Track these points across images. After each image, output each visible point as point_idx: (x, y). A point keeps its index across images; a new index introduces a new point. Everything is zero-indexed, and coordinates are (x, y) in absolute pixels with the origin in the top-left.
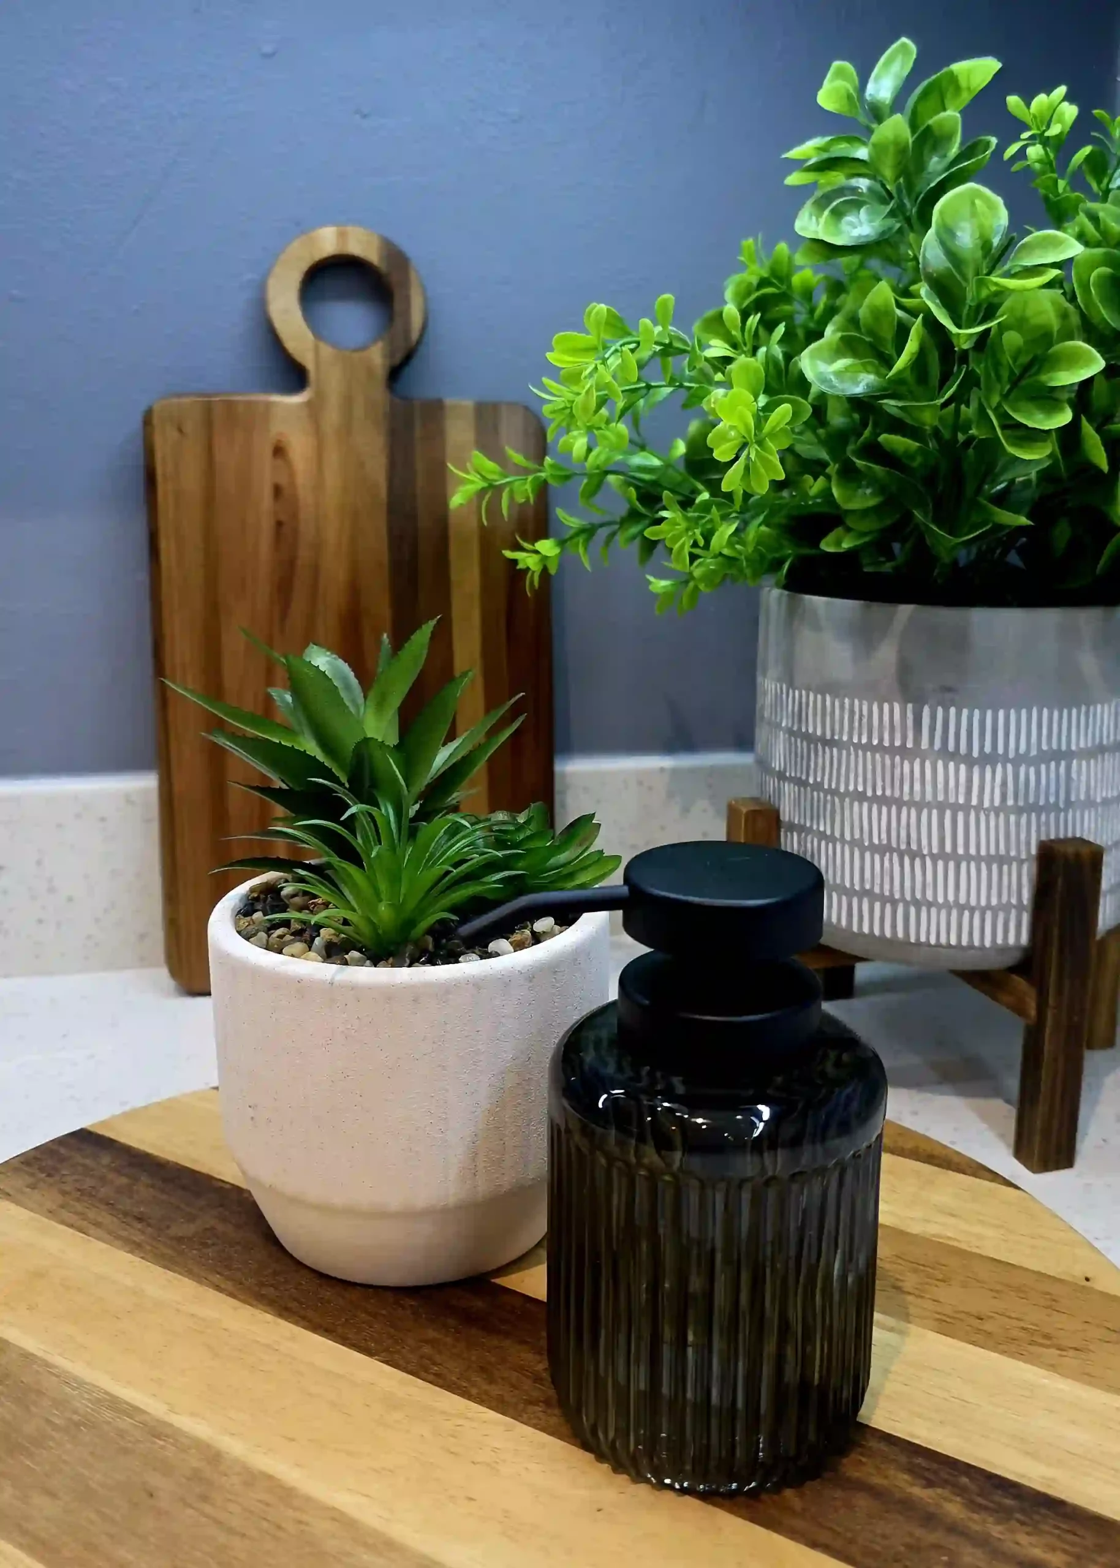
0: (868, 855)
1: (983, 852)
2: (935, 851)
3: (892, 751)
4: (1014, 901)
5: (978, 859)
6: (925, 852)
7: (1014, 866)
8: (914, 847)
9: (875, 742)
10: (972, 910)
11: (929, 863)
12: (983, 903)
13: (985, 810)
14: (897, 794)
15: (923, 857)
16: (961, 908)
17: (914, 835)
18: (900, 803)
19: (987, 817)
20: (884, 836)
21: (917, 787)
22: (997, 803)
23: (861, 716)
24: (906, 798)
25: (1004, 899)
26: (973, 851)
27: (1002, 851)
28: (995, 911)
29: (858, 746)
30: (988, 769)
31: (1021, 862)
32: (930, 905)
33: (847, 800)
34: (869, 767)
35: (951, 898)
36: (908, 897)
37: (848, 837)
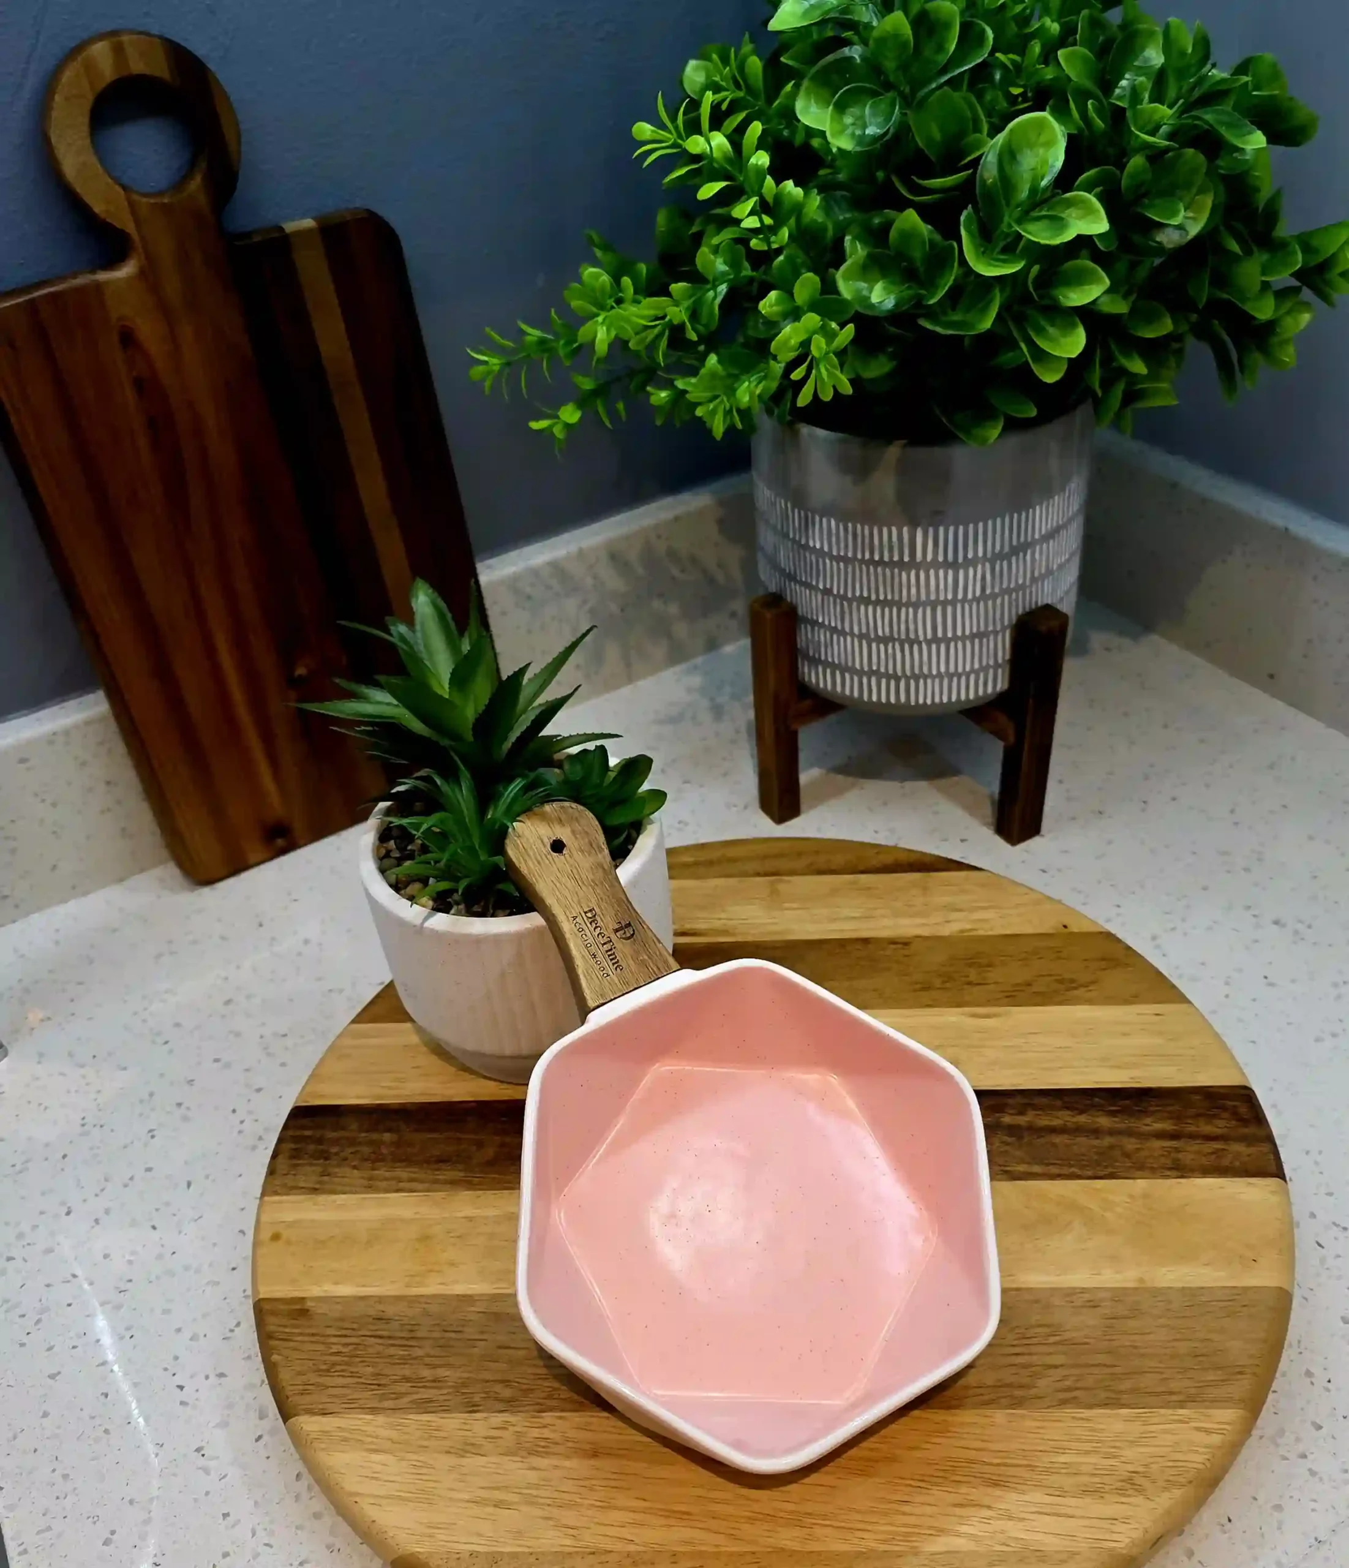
0: (874, 645)
1: (967, 632)
2: (929, 636)
3: (891, 564)
4: (991, 663)
5: (963, 638)
6: (921, 638)
7: (992, 638)
8: (912, 636)
9: (877, 558)
11: (924, 647)
12: (968, 668)
13: (969, 601)
14: (897, 598)
15: (920, 644)
16: (951, 677)
17: (912, 627)
18: (899, 604)
19: (971, 606)
20: (887, 630)
21: (913, 591)
22: (978, 593)
24: (904, 600)
25: (984, 662)
26: (959, 633)
27: (982, 628)
28: (977, 673)
29: (862, 561)
30: (971, 569)
32: (926, 677)
33: (855, 604)
34: (872, 578)
35: (943, 669)
36: (908, 673)
37: (856, 630)
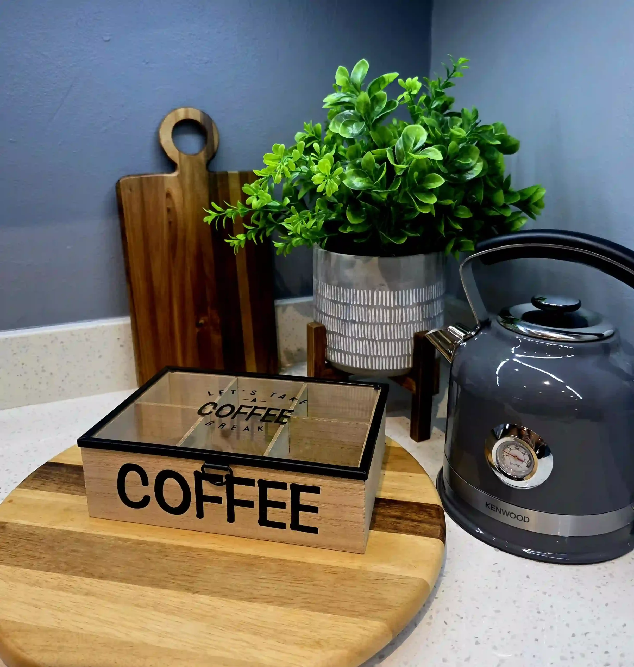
1: (396, 338)
2: (380, 339)
3: (364, 306)
7: (407, 342)
9: (358, 303)
10: (393, 358)
11: (378, 343)
13: (396, 324)
18: (368, 323)
19: (397, 326)
22: (400, 321)
23: (353, 295)
25: (404, 353)
26: (393, 338)
27: (402, 337)
28: (401, 357)
29: (353, 305)
30: (397, 311)
31: (408, 340)
32: (379, 357)
33: (350, 323)
34: (357, 312)
36: (372, 355)
37: (350, 335)
